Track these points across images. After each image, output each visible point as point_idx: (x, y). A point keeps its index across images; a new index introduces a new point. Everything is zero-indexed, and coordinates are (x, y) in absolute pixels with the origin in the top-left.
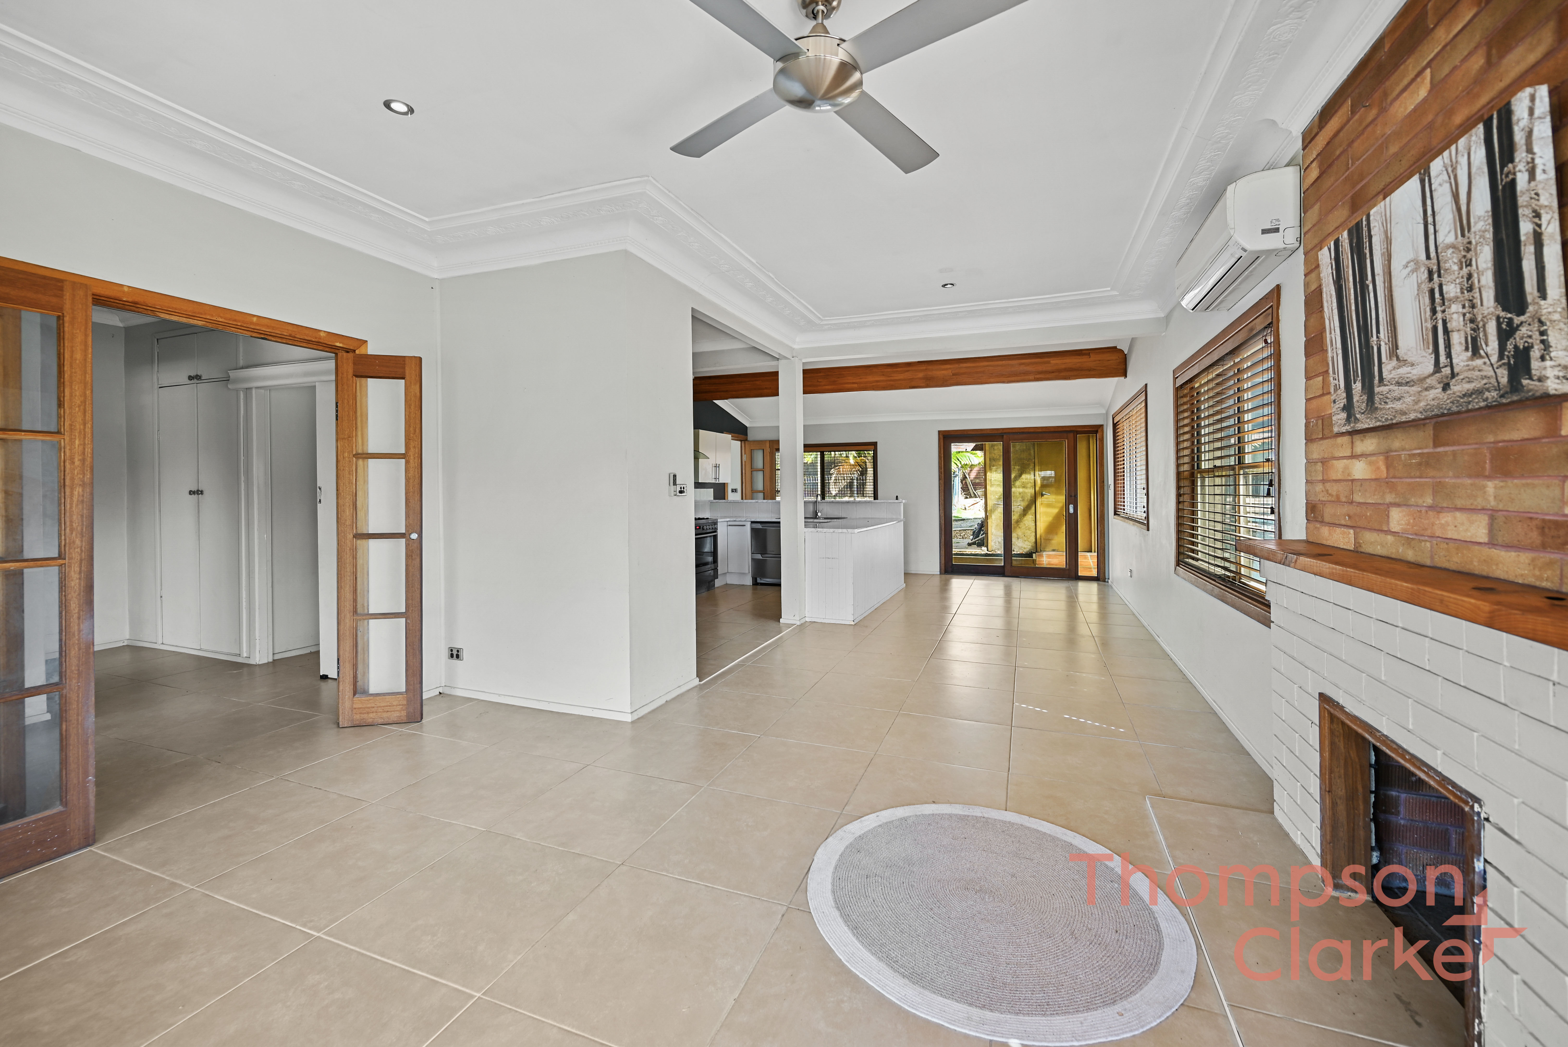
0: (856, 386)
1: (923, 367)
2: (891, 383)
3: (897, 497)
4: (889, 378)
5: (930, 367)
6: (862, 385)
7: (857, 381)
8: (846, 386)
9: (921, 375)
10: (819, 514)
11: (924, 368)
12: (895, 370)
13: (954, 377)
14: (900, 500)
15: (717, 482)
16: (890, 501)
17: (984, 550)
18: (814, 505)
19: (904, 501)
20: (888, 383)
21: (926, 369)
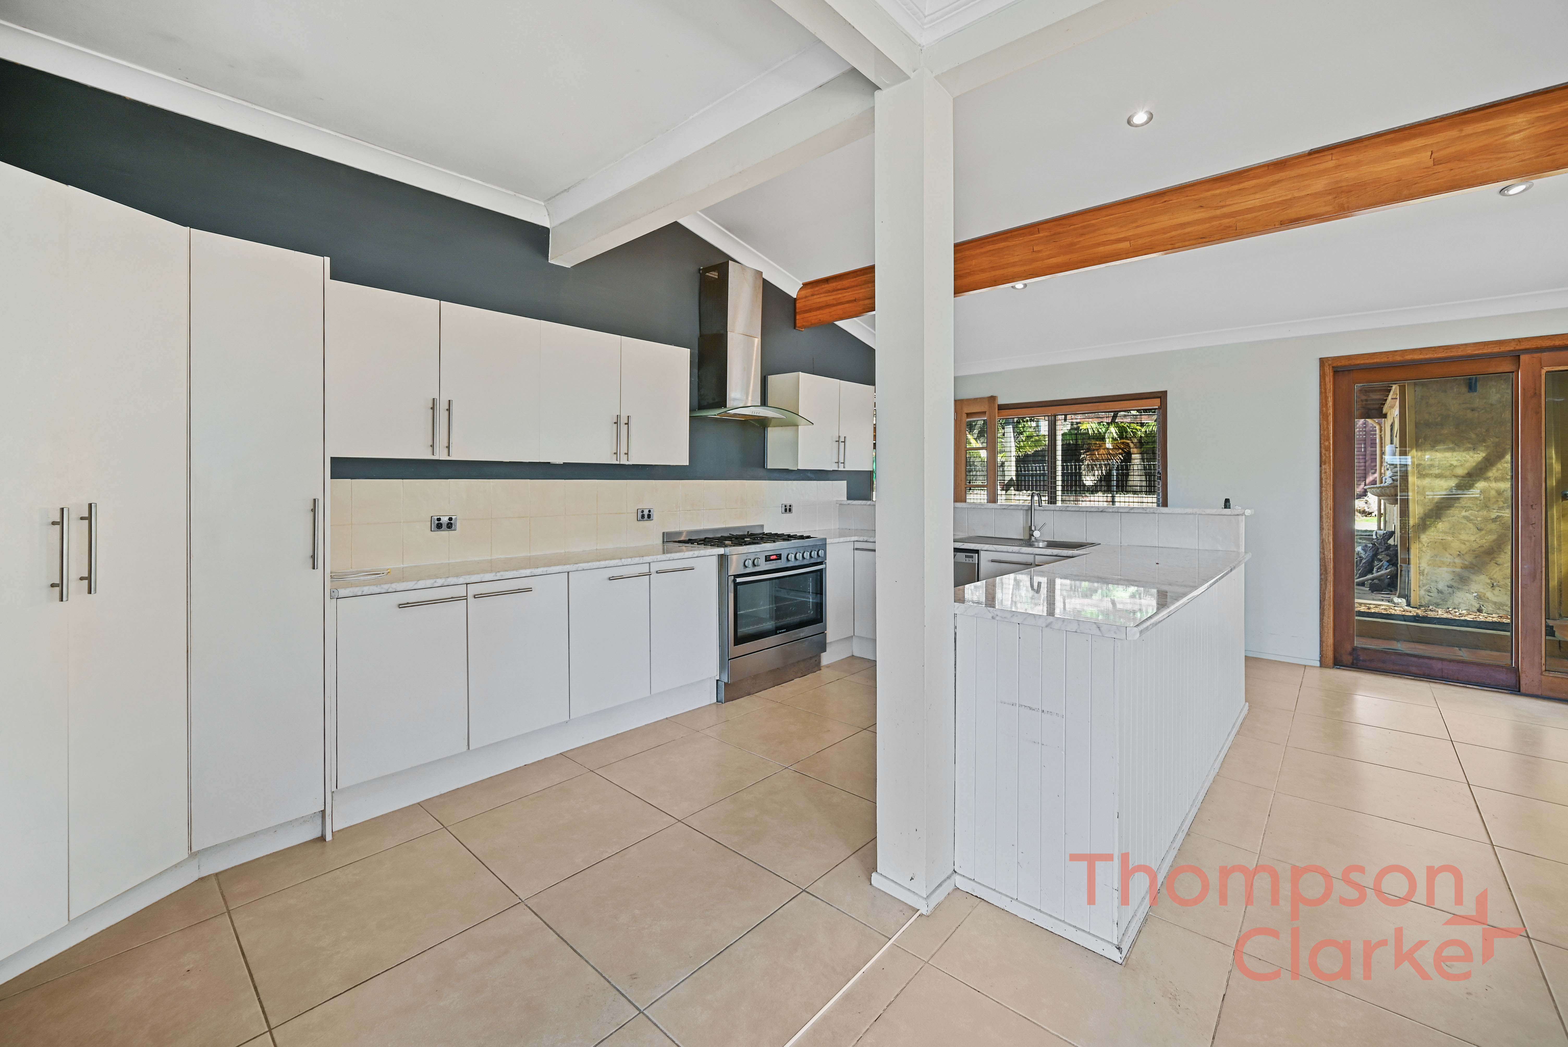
0: (1125, 245)
1: (1329, 162)
2: (1226, 221)
3: (1227, 501)
4: (1218, 212)
5: (1353, 158)
6: (1141, 241)
7: (1130, 233)
8: (1102, 249)
9: (1319, 185)
10: (1037, 534)
11: (1331, 164)
12: (1236, 187)
13: (1440, 168)
14: (1236, 508)
15: (841, 469)
16: (1208, 511)
17: (1398, 606)
18: (1027, 515)
19: (1248, 512)
20: (1216, 223)
21: (1337, 167)
